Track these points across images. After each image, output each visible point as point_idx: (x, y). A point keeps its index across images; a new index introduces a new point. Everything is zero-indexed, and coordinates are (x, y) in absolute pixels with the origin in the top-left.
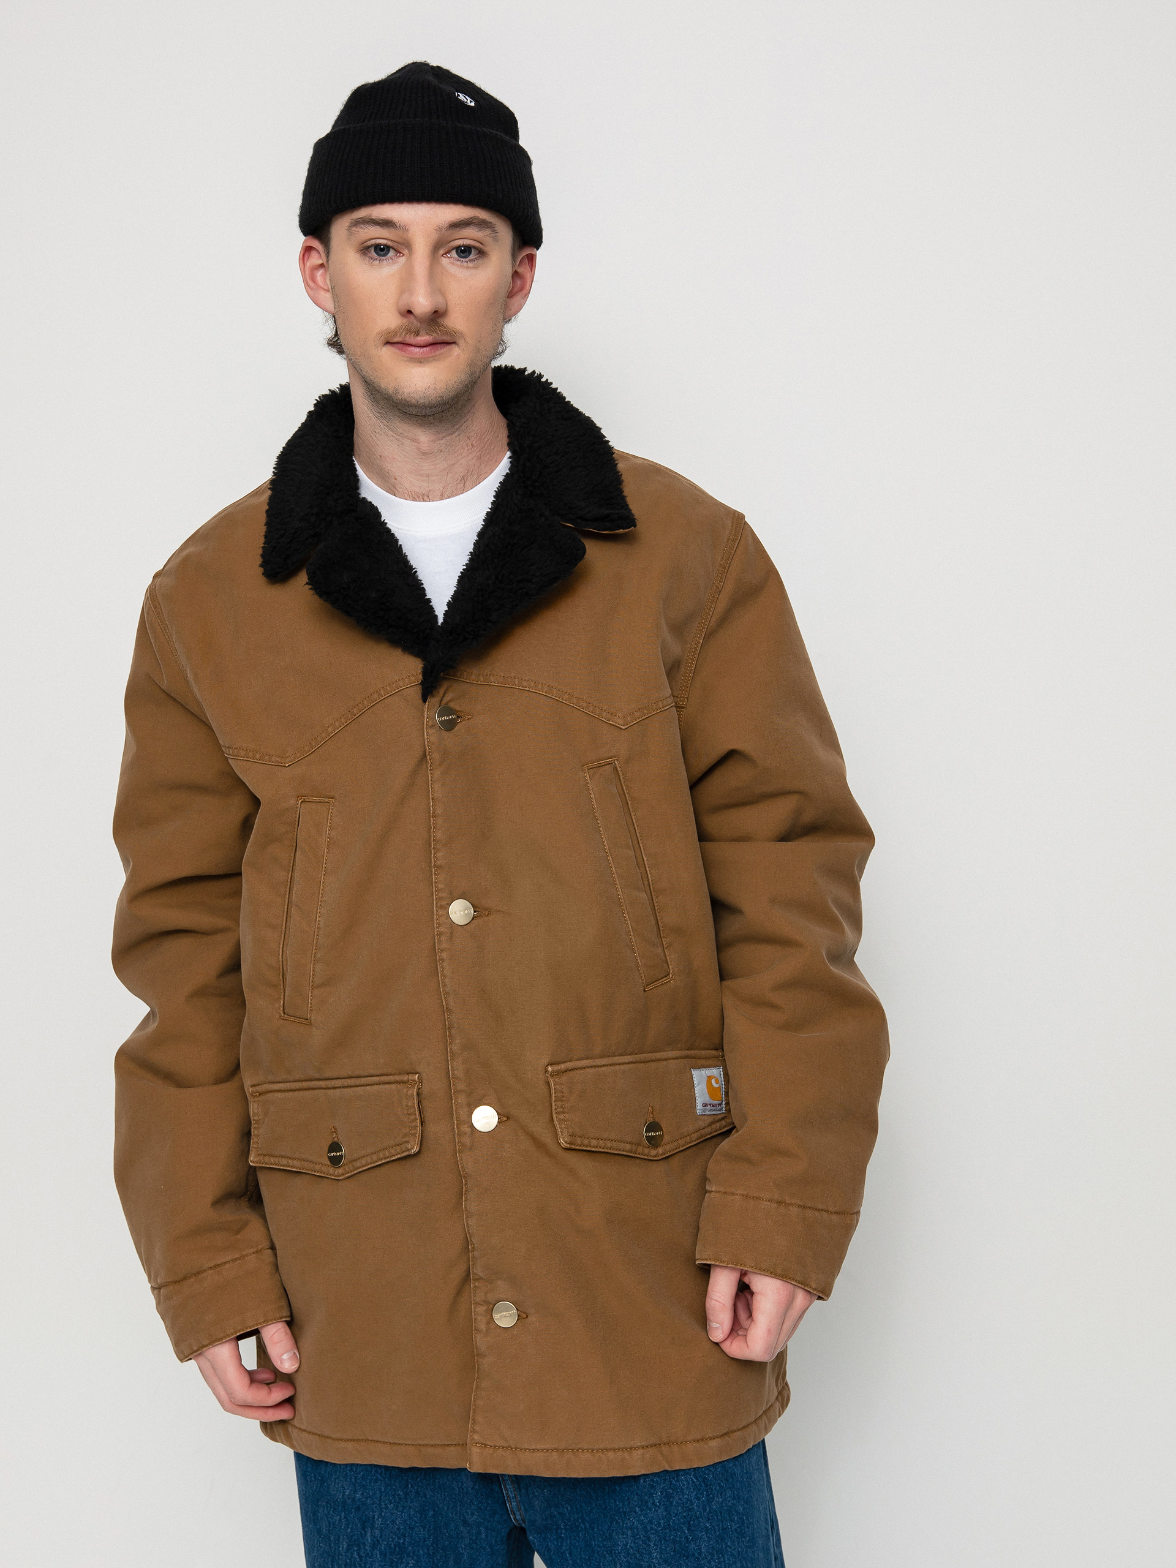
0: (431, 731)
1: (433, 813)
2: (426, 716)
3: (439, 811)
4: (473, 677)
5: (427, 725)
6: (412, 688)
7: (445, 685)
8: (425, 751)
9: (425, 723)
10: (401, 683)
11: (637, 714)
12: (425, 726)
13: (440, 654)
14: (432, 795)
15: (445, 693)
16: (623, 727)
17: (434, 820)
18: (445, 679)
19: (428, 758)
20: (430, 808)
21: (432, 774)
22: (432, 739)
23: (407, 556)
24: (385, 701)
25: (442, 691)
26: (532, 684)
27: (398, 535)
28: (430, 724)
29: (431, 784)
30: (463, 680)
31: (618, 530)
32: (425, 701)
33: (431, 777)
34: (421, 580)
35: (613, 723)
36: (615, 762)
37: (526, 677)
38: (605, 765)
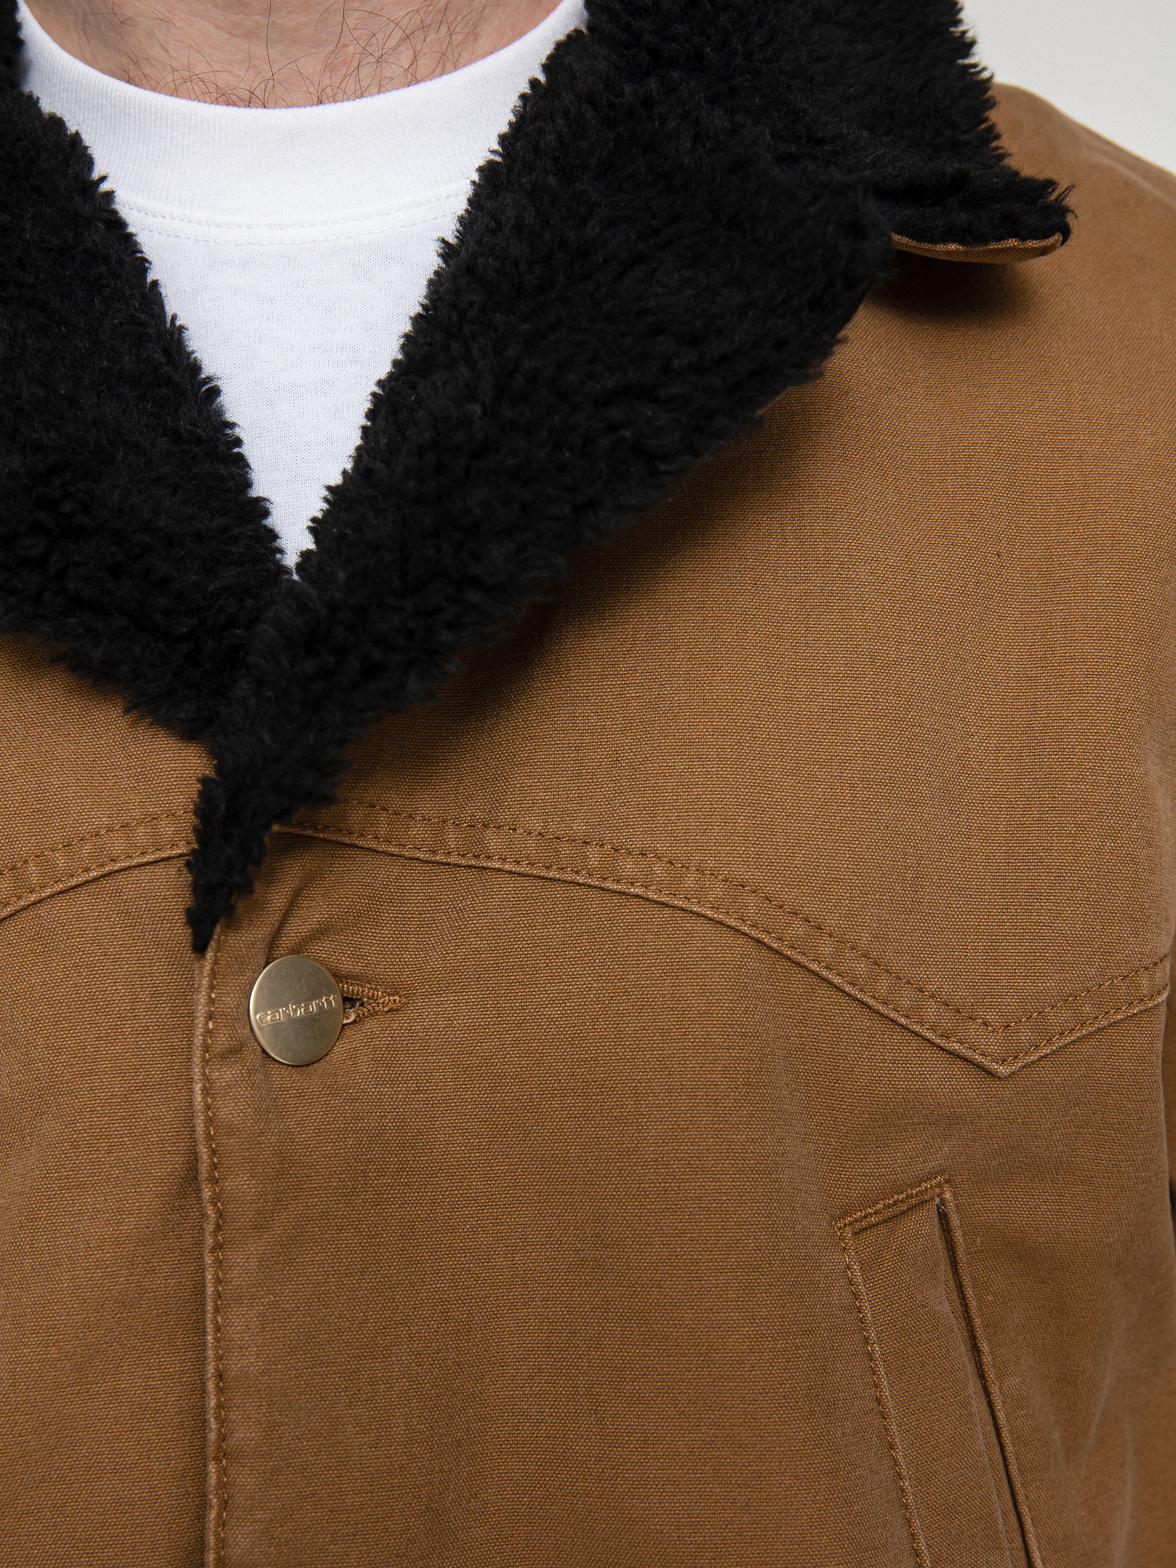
0: (224, 1075)
1: (223, 1438)
2: (201, 1010)
3: (244, 1435)
4: (418, 831)
5: (206, 1048)
6: (160, 870)
7: (294, 870)
8: (193, 1159)
9: (198, 1040)
10: (117, 844)
11: (1062, 1017)
12: (198, 1053)
13: (266, 738)
14: (219, 1358)
15: (297, 894)
16: (1002, 1070)
17: (223, 1471)
18: (295, 844)
19: (206, 1193)
20: (205, 1422)
21: (219, 1262)
22: (227, 1111)
23: (181, 329)
24: (42, 910)
25: (278, 898)
26: (658, 869)
27: (150, 242)
28: (222, 1040)
29: (217, 1310)
30: (373, 844)
31: (998, 239)
32: (200, 946)
33: (218, 1281)
34: (233, 425)
35: (965, 1051)
36: (943, 1193)
37: (633, 842)
38: (911, 1209)
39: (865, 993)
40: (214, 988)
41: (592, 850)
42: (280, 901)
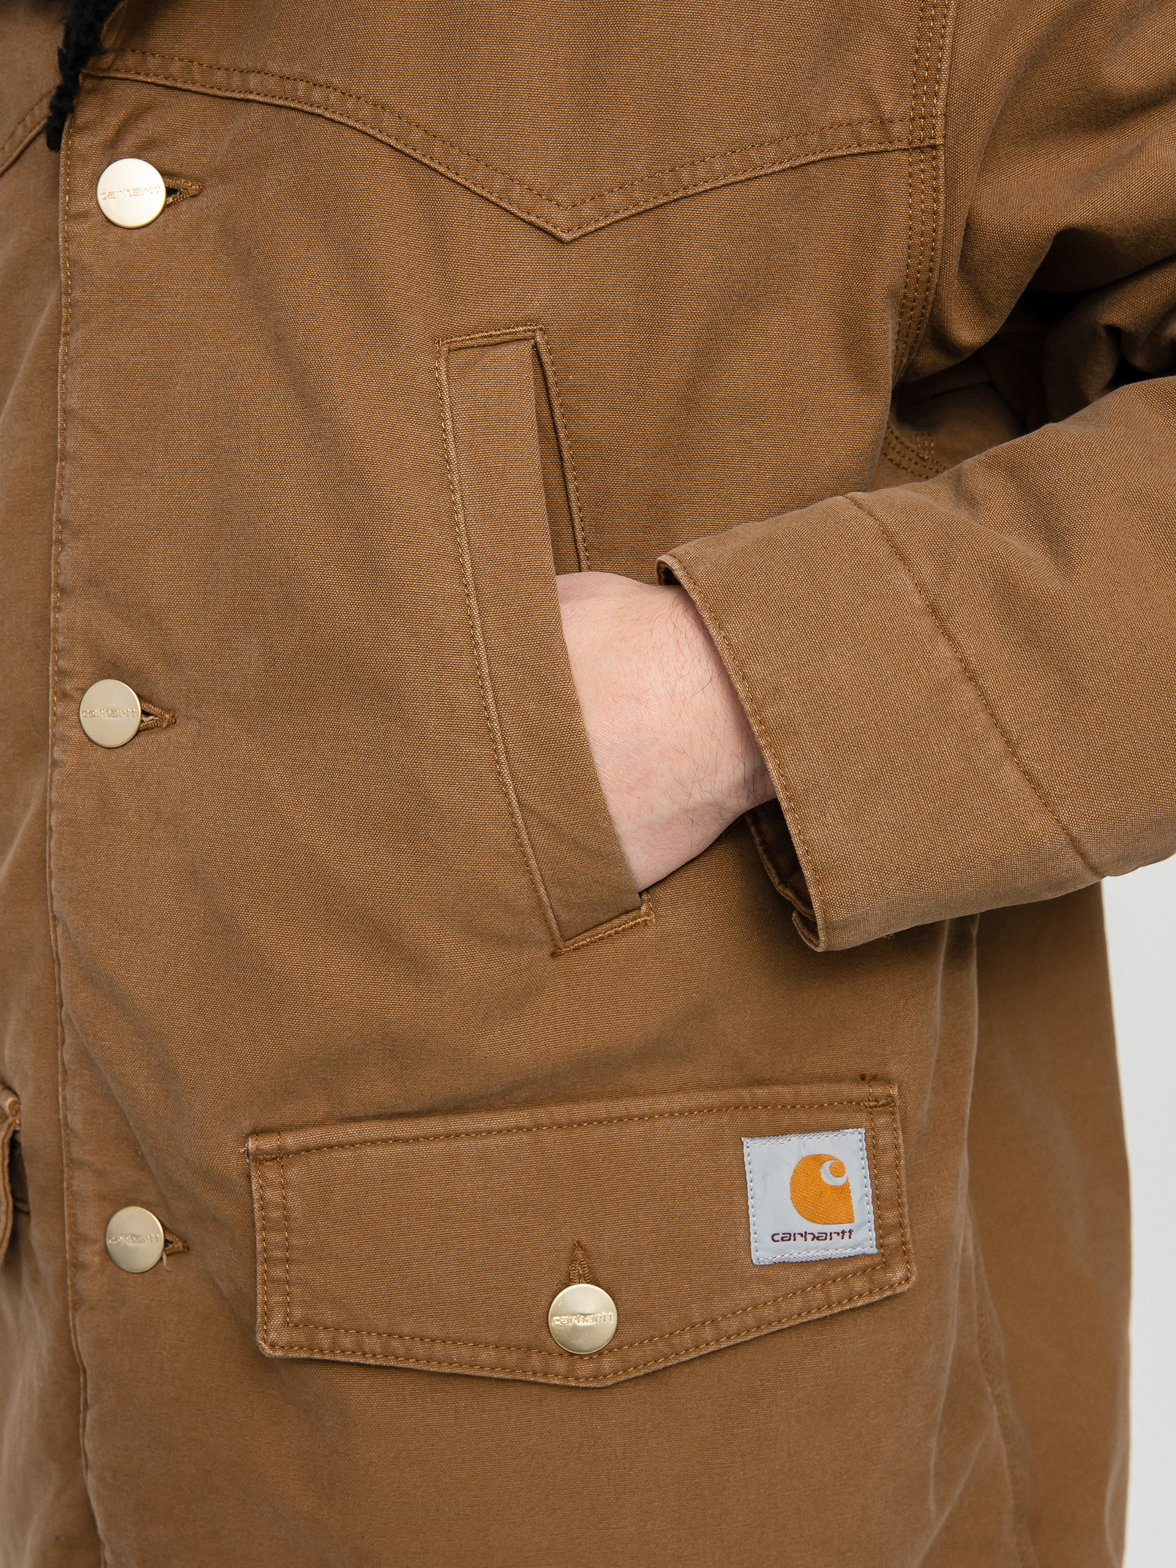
0: (75, 229)
2: (61, 188)
5: (64, 212)
9: (60, 207)
12: (60, 215)
19: (63, 300)
21: (66, 343)
22: (76, 249)
28: (76, 207)
33: (64, 353)
35: (540, 222)
36: (535, 336)
37: (322, 78)
38: (504, 342)
39: (466, 180)
40: (68, 175)
41: (302, 85)
42: (114, 121)
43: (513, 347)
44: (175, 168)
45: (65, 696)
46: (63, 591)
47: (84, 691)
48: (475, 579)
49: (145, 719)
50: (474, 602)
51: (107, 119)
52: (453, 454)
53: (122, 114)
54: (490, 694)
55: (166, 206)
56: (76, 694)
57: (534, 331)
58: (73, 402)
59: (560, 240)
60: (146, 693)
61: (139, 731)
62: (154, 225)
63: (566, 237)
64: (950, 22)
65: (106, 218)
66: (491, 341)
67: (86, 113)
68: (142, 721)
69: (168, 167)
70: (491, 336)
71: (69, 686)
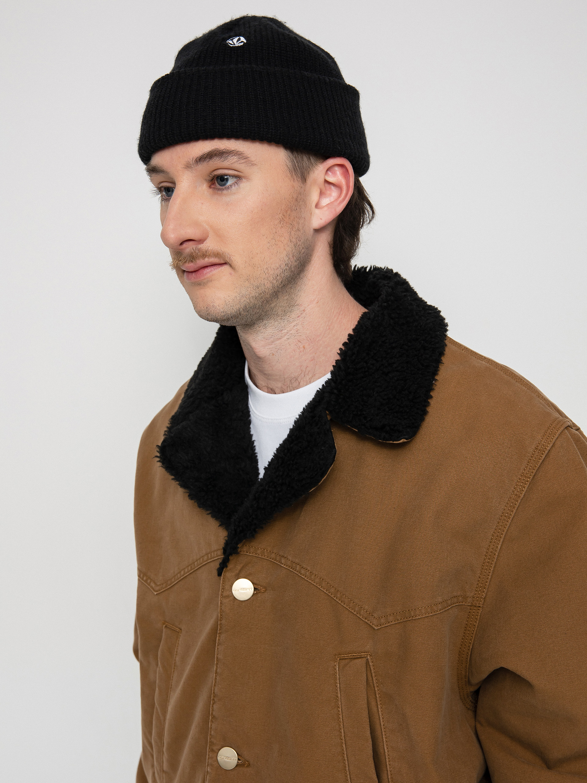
0: (225, 601)
2: (221, 587)
5: (221, 595)
7: (244, 562)
8: (218, 616)
15: (244, 566)
17: (215, 676)
19: (219, 622)
21: (219, 637)
22: (224, 607)
28: (225, 594)
32: (219, 575)
33: (218, 640)
35: (369, 622)
36: (367, 656)
37: (305, 566)
38: (358, 658)
39: (347, 606)
40: (223, 584)
41: (298, 566)
42: (239, 567)
43: (360, 660)
44: (258, 582)
45: (212, 750)
46: (214, 717)
47: (219, 750)
48: (345, 737)
49: (239, 762)
50: (344, 746)
51: (237, 567)
52: (339, 695)
53: (242, 565)
54: (349, 776)
55: (254, 594)
56: (216, 750)
57: (367, 655)
58: (220, 657)
59: (374, 629)
60: (239, 753)
61: (237, 766)
62: (250, 600)
63: (376, 628)
64: (491, 572)
65: (234, 597)
66: (353, 657)
67: (230, 566)
68: (238, 762)
69: (255, 581)
70: (353, 655)
71: (215, 748)
